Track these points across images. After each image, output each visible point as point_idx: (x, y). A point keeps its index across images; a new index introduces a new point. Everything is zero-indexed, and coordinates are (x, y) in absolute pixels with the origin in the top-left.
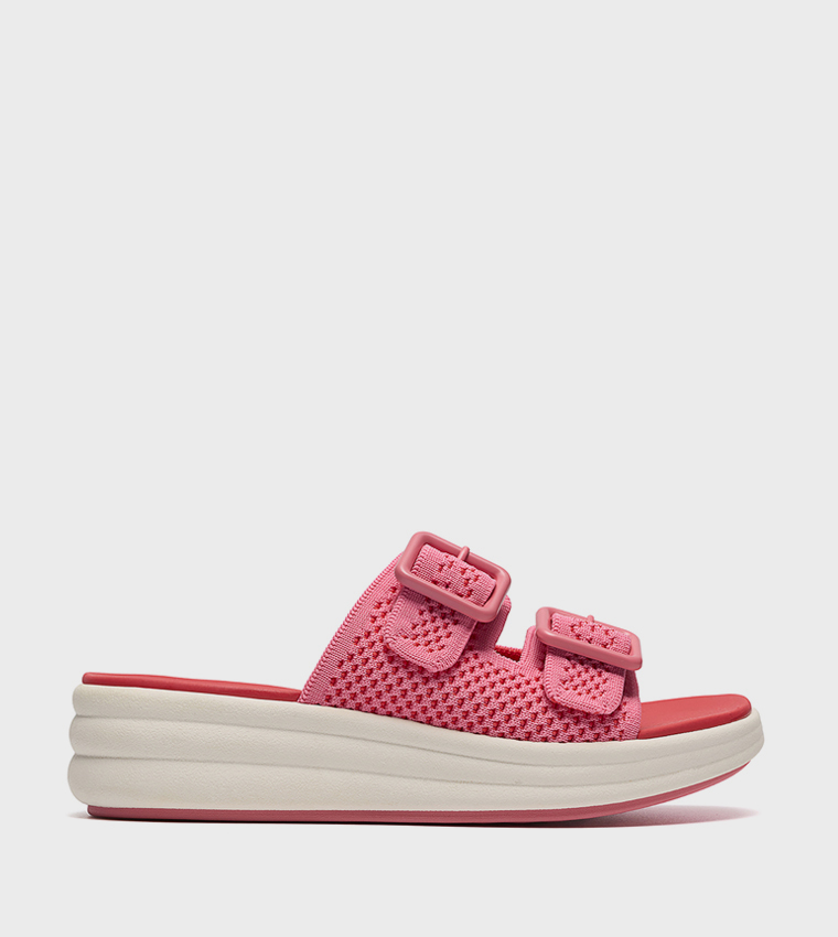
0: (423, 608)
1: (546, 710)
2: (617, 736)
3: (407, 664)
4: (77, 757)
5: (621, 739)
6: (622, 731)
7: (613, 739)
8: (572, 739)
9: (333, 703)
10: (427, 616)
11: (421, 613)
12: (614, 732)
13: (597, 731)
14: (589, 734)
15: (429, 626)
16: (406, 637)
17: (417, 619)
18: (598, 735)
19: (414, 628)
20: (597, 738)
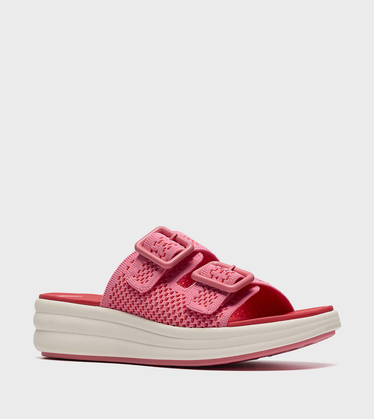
0: (145, 263)
1: (186, 311)
2: (216, 325)
3: (134, 290)
4: (37, 331)
5: (218, 326)
6: (219, 323)
7: (215, 327)
8: (195, 326)
9: (112, 307)
10: (145, 267)
11: (143, 266)
12: (214, 323)
13: (206, 323)
14: (202, 324)
15: (146, 271)
16: (134, 277)
17: (141, 268)
18: (207, 324)
19: (139, 272)
20: (206, 326)
